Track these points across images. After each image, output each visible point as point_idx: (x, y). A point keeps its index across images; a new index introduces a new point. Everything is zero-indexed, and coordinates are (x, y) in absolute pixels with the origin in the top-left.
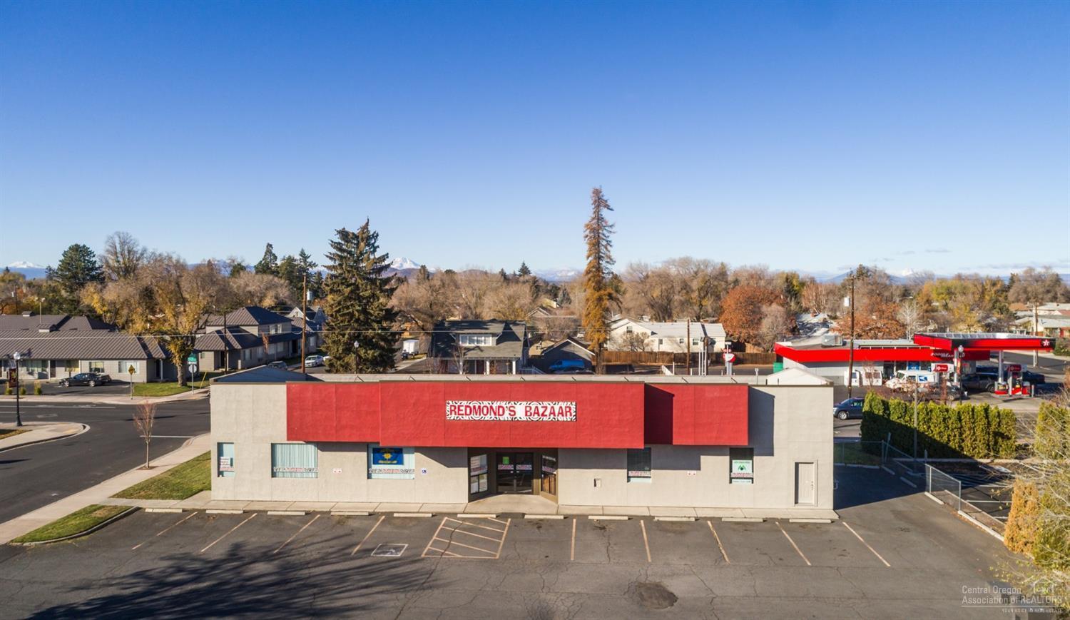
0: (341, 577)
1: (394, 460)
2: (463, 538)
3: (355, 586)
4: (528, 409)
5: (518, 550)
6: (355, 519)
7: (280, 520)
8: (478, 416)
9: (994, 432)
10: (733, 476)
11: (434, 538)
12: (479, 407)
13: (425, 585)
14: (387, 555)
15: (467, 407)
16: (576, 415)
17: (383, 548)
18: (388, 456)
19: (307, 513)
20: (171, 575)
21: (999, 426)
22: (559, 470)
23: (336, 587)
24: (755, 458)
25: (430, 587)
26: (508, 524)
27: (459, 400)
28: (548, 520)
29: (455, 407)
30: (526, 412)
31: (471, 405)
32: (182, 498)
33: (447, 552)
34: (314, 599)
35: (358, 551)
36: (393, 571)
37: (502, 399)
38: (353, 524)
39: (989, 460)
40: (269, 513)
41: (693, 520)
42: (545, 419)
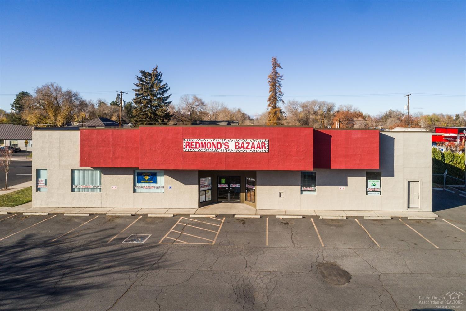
0: (92, 259)
1: (151, 180)
2: (191, 231)
4: (237, 144)
5: (228, 239)
6: (121, 218)
7: (70, 219)
8: (204, 149)
11: (171, 230)
12: (205, 143)
13: (155, 265)
14: (135, 242)
15: (196, 143)
16: (268, 148)
17: (133, 238)
18: (147, 178)
19: (90, 215)
22: (257, 186)
25: (158, 268)
26: (223, 221)
27: (191, 138)
28: (250, 218)
29: (189, 142)
30: (236, 146)
31: (200, 142)
33: (177, 240)
35: (114, 240)
37: (220, 138)
38: (119, 221)
40: (65, 214)
41: (345, 218)
42: (248, 151)
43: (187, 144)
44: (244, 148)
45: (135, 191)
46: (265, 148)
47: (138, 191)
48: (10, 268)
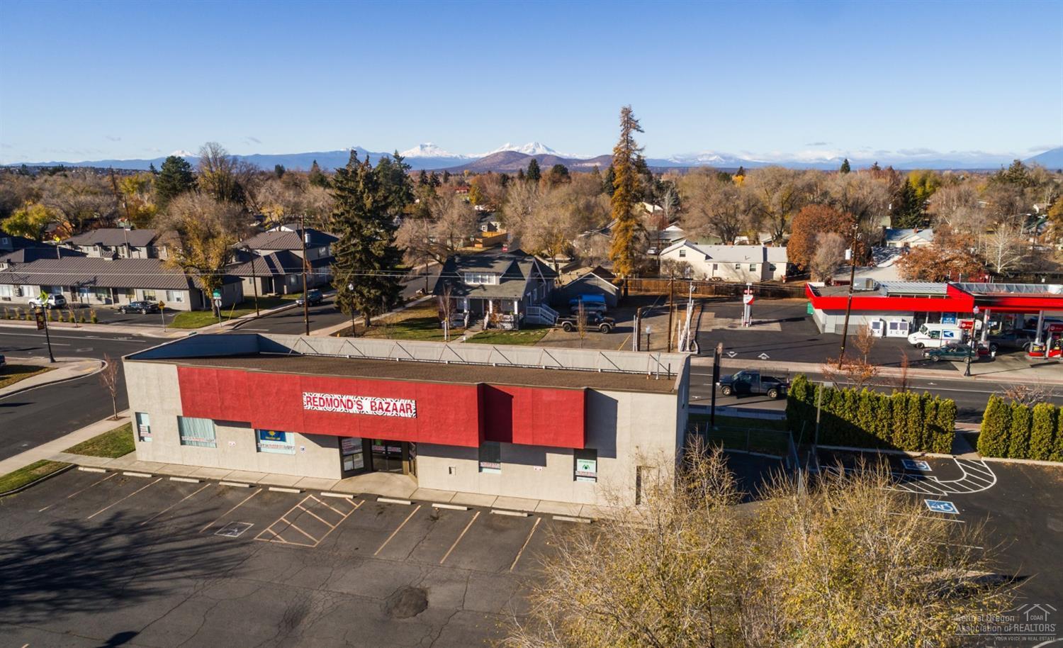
1: (278, 438)
2: (305, 521)
3: (174, 569)
4: (373, 404)
5: (339, 539)
8: (330, 407)
9: (928, 425)
10: (577, 474)
11: (281, 518)
12: (331, 399)
14: (228, 535)
15: (320, 398)
17: (230, 528)
18: (272, 434)
19: (200, 482)
20: (47, 542)
21: (936, 418)
22: (418, 456)
23: (160, 567)
24: (598, 458)
25: (231, 576)
26: (357, 506)
27: (313, 392)
30: (372, 406)
31: (324, 398)
32: (116, 456)
33: (278, 536)
34: (132, 579)
35: (207, 530)
36: (213, 555)
37: (350, 394)
38: (230, 496)
39: (918, 454)
40: (171, 479)
41: (525, 515)
42: (389, 414)
43: (309, 399)
45: (258, 450)
46: (411, 412)
47: (262, 449)
48: (89, 559)
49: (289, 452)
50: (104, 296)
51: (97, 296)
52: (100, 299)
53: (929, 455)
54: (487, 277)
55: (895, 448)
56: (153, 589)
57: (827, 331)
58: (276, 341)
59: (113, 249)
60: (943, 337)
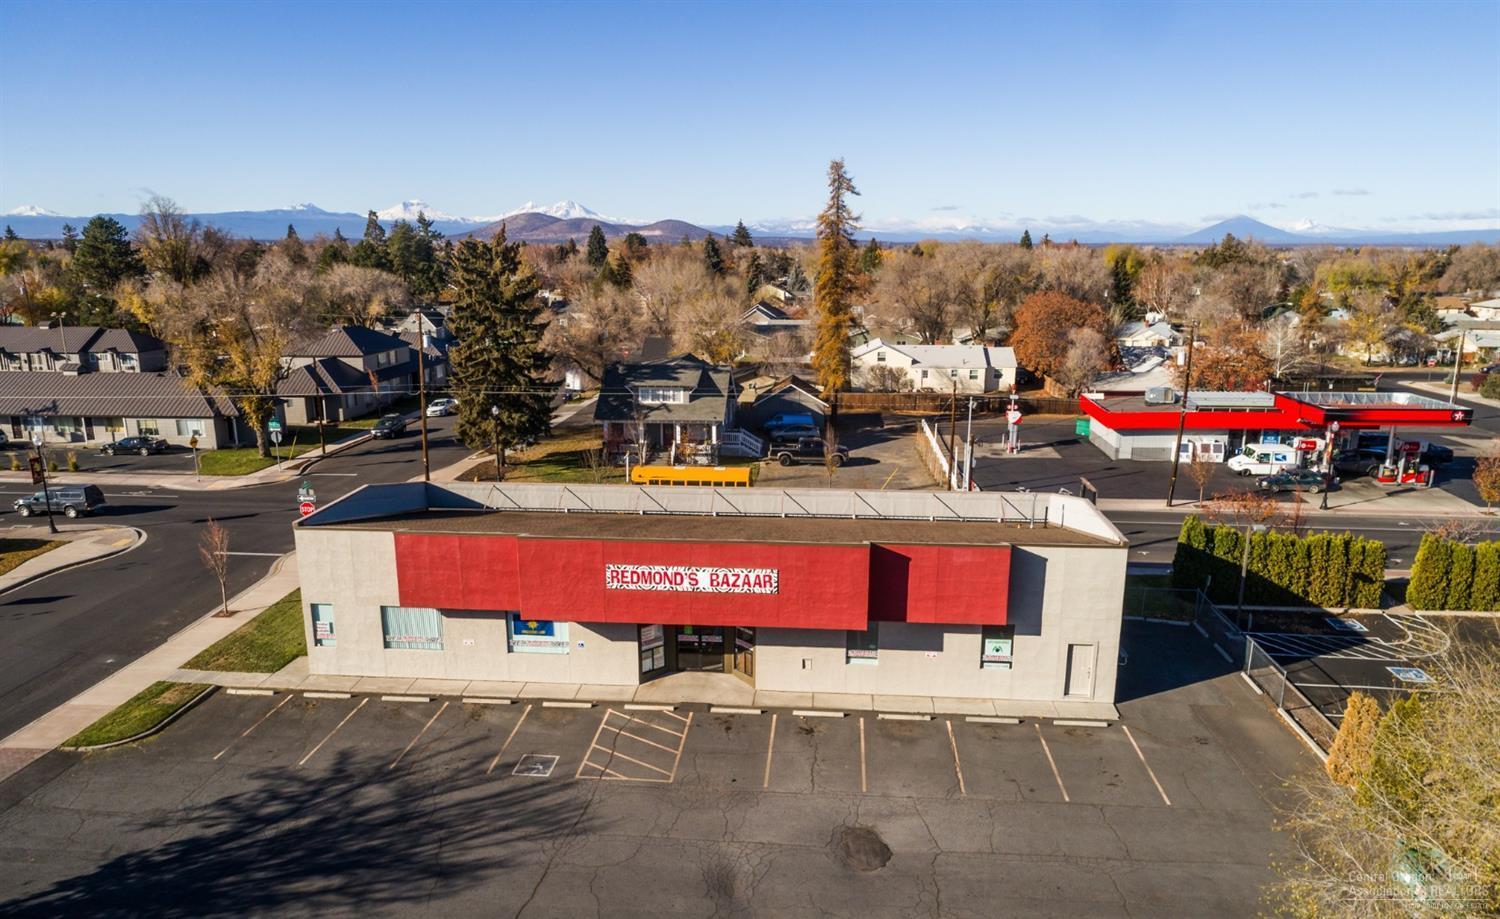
0: (473, 811)
2: (632, 747)
3: (491, 828)
4: (714, 577)
5: (698, 769)
6: (493, 709)
7: (398, 710)
8: (648, 584)
9: (1354, 574)
10: (985, 658)
11: (593, 745)
12: (650, 573)
13: (579, 826)
14: (533, 774)
15: (633, 573)
16: (778, 586)
17: (528, 764)
18: (533, 625)
19: (433, 699)
20: (262, 805)
21: (1362, 565)
22: (757, 647)
23: (468, 827)
24: (1015, 636)
25: (585, 831)
26: (688, 721)
27: (622, 564)
28: (741, 715)
29: (617, 571)
30: (712, 581)
31: (639, 571)
32: (272, 670)
33: (608, 771)
34: (440, 847)
35: (496, 768)
36: (540, 803)
37: (680, 564)
38: (491, 718)
39: (1341, 610)
40: (384, 698)
41: (928, 718)
42: (737, 590)
43: (615, 574)
44: (728, 585)
45: (510, 650)
46: (771, 586)
47: (515, 648)
49: (559, 650)
50: (69, 429)
51: (56, 429)
52: (62, 434)
53: (1353, 611)
54: (671, 393)
55: (1311, 604)
56: (483, 859)
57: (1122, 456)
58: (454, 492)
59: (24, 356)
60: (1274, 462)
